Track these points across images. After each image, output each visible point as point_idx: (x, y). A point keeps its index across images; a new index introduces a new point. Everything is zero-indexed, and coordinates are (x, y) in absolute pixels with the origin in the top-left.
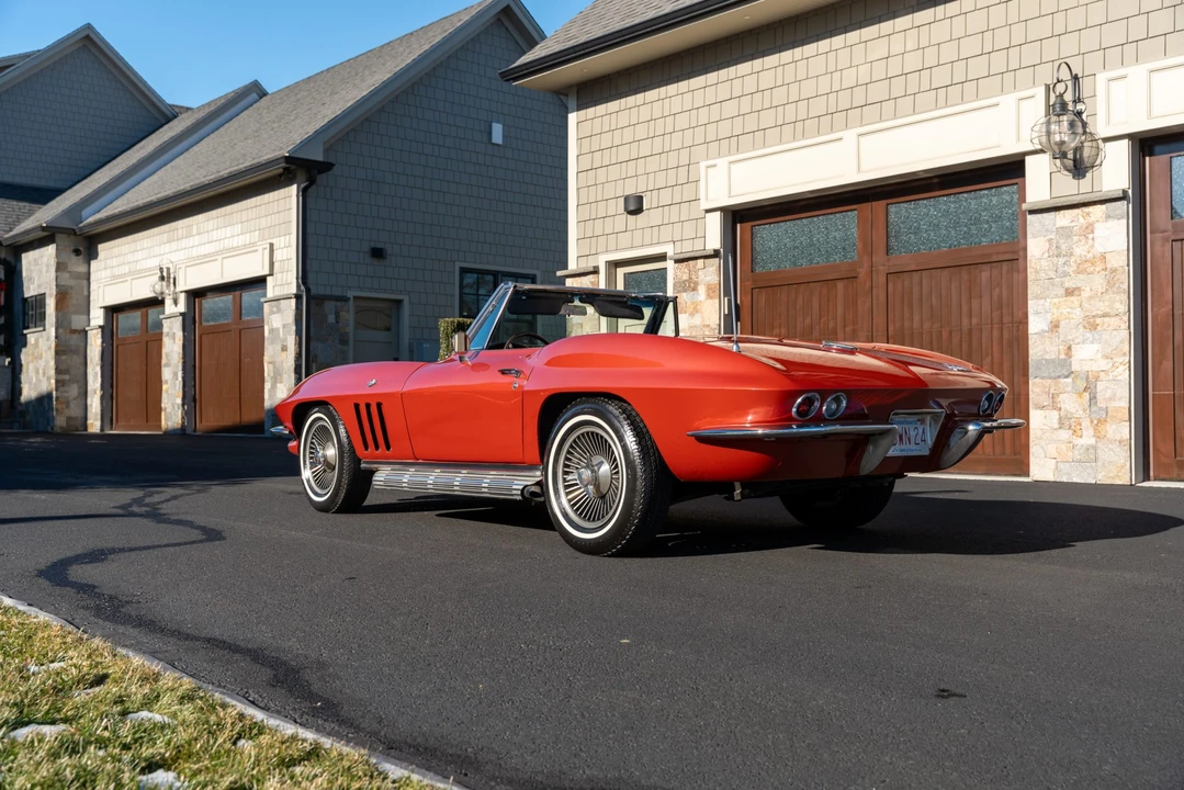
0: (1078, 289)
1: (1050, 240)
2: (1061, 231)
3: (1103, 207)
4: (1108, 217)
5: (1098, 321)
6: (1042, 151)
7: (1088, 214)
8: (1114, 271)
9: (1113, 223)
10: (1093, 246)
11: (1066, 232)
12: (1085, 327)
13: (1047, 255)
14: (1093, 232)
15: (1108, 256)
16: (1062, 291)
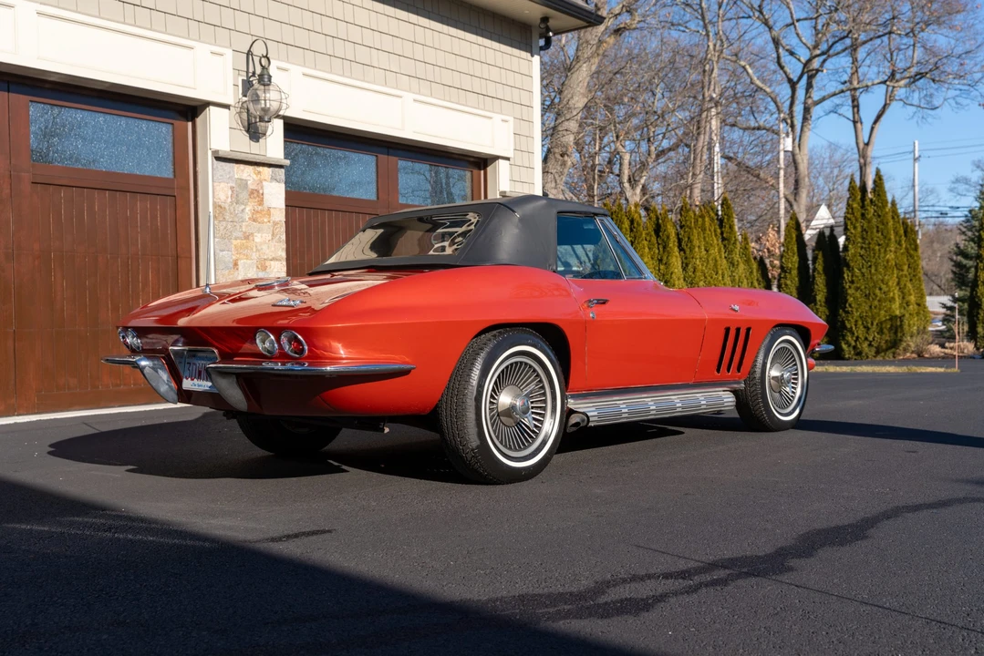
0: (252, 234)
1: (232, 188)
2: (239, 181)
3: (271, 170)
4: (274, 179)
5: (267, 263)
6: (227, 107)
7: (259, 172)
8: (275, 224)
9: (274, 184)
10: (262, 200)
11: (243, 184)
12: (257, 267)
13: (229, 200)
14: (262, 188)
15: (272, 210)
16: (240, 234)
